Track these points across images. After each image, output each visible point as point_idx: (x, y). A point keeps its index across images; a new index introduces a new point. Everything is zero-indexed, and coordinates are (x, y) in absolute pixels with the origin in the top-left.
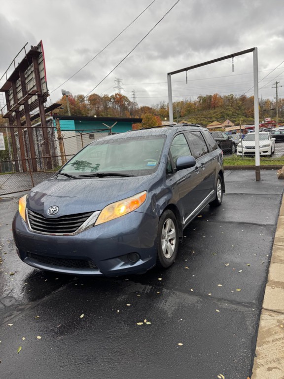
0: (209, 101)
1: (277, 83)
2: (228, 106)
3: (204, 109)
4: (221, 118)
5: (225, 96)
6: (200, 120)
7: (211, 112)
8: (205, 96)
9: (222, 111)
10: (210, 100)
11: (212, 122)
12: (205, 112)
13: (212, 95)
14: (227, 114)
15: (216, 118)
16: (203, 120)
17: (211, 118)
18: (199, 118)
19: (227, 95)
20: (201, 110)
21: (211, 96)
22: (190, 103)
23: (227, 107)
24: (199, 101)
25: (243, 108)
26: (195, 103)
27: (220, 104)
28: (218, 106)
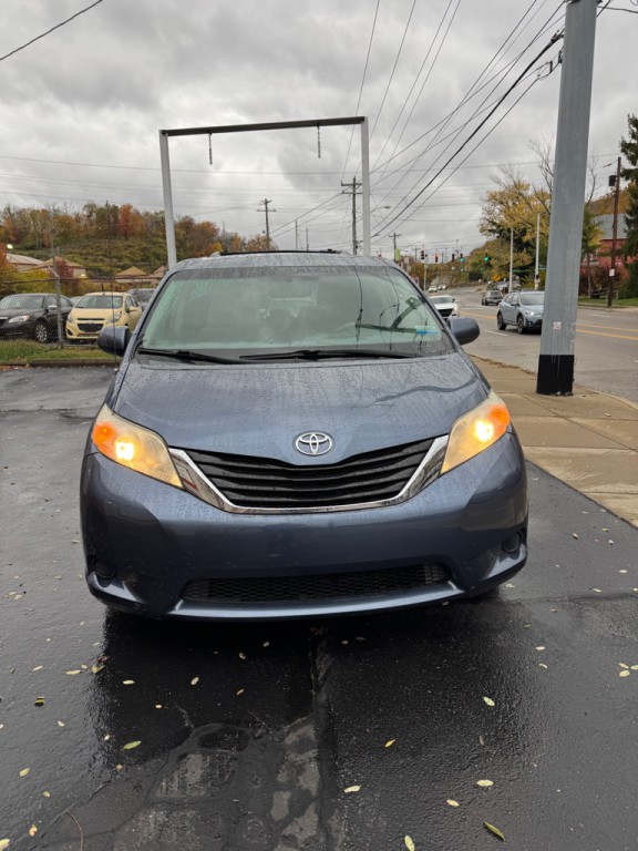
0: (112, 220)
1: (266, 202)
2: (158, 236)
3: (99, 235)
4: (142, 260)
5: (147, 214)
6: (95, 261)
7: (120, 244)
8: (102, 205)
9: (145, 245)
10: (116, 217)
11: (124, 268)
12: (105, 244)
13: (120, 206)
14: (154, 253)
15: (132, 260)
16: (102, 261)
17: (120, 259)
18: (92, 255)
19: (152, 212)
20: (95, 237)
21: (116, 208)
22: (67, 217)
23: (155, 239)
24: (89, 217)
25: (188, 244)
26: (78, 219)
27: (138, 229)
28: (134, 234)
